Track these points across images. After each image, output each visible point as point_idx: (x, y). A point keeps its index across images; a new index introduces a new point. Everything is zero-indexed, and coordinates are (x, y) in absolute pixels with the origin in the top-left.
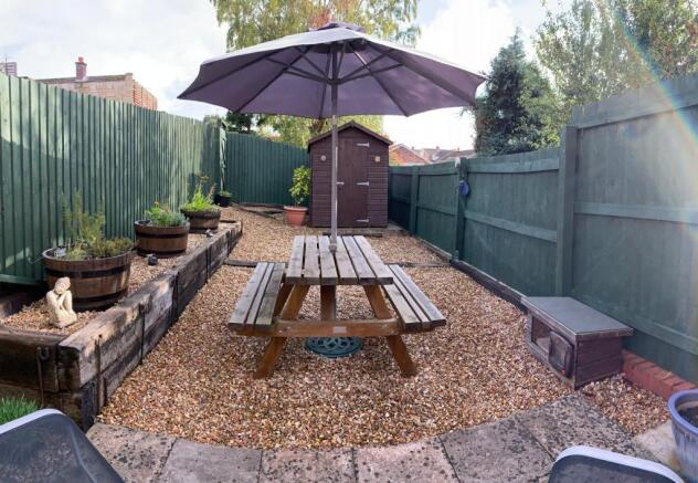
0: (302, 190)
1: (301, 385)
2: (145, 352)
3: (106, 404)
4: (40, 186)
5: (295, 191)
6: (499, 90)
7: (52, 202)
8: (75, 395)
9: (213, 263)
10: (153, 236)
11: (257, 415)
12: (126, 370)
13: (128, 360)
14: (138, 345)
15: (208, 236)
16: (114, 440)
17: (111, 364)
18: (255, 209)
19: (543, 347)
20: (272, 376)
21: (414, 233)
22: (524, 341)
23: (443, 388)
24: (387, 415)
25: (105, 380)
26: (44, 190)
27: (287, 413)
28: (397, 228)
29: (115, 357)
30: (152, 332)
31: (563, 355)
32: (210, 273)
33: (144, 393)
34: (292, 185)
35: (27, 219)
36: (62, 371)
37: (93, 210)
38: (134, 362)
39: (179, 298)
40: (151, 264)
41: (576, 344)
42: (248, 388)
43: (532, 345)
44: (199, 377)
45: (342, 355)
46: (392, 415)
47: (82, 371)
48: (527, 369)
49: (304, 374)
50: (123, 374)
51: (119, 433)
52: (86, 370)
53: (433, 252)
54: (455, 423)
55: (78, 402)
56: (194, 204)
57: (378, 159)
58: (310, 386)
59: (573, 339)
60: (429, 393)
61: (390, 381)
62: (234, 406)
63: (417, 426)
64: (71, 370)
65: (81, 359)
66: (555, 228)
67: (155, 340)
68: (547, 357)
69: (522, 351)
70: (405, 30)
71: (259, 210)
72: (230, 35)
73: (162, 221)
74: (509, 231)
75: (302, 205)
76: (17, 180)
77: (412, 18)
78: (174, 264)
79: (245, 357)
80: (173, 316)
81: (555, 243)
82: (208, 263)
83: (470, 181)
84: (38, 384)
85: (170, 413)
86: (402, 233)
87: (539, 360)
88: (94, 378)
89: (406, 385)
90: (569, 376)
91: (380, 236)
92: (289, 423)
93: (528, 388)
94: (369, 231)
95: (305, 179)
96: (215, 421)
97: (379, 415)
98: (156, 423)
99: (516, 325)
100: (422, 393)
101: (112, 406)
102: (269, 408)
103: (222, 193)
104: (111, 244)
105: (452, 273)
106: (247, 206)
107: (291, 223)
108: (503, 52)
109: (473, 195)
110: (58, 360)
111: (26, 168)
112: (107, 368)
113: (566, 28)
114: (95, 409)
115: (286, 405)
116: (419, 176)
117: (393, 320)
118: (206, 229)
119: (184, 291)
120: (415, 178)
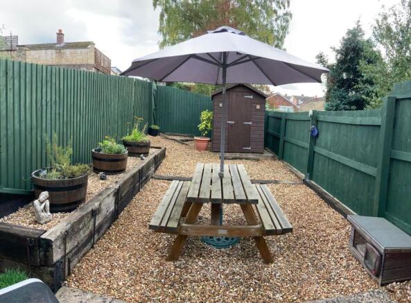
0: (207, 126)
1: (196, 267)
2: (96, 239)
3: (69, 274)
4: (31, 129)
5: (202, 126)
6: (345, 59)
7: (39, 139)
8: (50, 269)
9: (144, 178)
10: (104, 160)
11: (166, 286)
12: (83, 252)
13: (84, 245)
14: (91, 236)
15: (142, 159)
16: (74, 298)
17: (73, 249)
18: (175, 138)
19: (360, 251)
20: (177, 260)
21: (282, 158)
22: (348, 244)
23: (289, 272)
24: (252, 290)
25: (69, 259)
26: (34, 132)
27: (186, 286)
28: (271, 155)
29: (76, 244)
30: (101, 226)
31: (374, 260)
32: (141, 186)
33: (94, 268)
34: (200, 123)
35: (23, 151)
36: (42, 253)
37: (65, 144)
38: (89, 246)
39: (119, 203)
40: (102, 179)
41: (383, 255)
42: (161, 267)
43: (353, 248)
44: (130, 258)
45: (225, 247)
46: (254, 290)
47: (54, 254)
48: (348, 266)
49: (199, 259)
50: (81, 255)
51: (77, 294)
52: (57, 253)
53: (293, 173)
54: (295, 298)
55: (52, 273)
56: (132, 136)
57: (258, 107)
58: (202, 268)
59: (382, 251)
60: (279, 276)
61: (256, 266)
62: (151, 279)
63: (270, 298)
64: (48, 253)
65: (54, 246)
66: (376, 166)
67: (102, 231)
68: (363, 259)
69: (346, 251)
70: (281, 14)
71: (178, 138)
72: (162, 16)
73: (110, 150)
74: (343, 164)
75: (206, 136)
76: (17, 126)
77: (286, 7)
78: (117, 180)
79: (161, 245)
80: (115, 216)
81: (374, 178)
82: (141, 178)
83: (319, 126)
84: (27, 261)
85: (110, 282)
86: (273, 158)
87: (357, 260)
88: (62, 258)
89: (266, 269)
90: (377, 275)
91: (258, 160)
92: (187, 293)
93: (347, 279)
94: (250, 156)
95: (209, 118)
96: (138, 288)
97: (246, 290)
98: (100, 288)
99: (343, 231)
100: (275, 275)
101: (73, 275)
102: (174, 282)
103: (153, 127)
104: (75, 168)
105: (304, 189)
106: (169, 135)
107: (198, 149)
108: (349, 32)
109: (320, 136)
110: (40, 246)
111: (22, 119)
112: (70, 252)
113: (395, 15)
114: (62, 278)
115: (185, 280)
116: (286, 120)
117: (258, 226)
118: (141, 154)
119: (123, 198)
120: (283, 121)
